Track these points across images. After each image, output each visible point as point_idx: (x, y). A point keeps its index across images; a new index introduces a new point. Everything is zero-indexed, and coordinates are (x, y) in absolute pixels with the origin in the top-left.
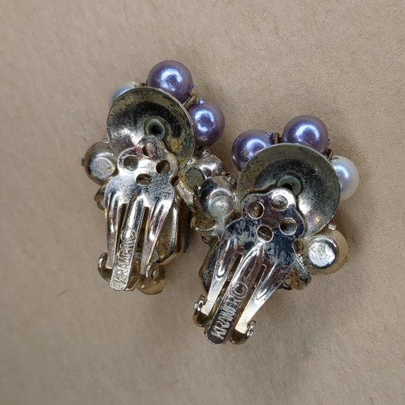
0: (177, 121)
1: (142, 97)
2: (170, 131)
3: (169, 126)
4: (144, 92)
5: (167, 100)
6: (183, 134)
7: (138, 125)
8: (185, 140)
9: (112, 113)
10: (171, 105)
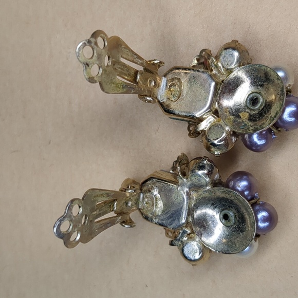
0: (259, 120)
1: (279, 94)
2: (253, 112)
3: (256, 112)
4: (282, 97)
5: (275, 114)
6: (250, 123)
7: (259, 87)
8: (246, 125)
9: (269, 69)
10: (271, 117)
